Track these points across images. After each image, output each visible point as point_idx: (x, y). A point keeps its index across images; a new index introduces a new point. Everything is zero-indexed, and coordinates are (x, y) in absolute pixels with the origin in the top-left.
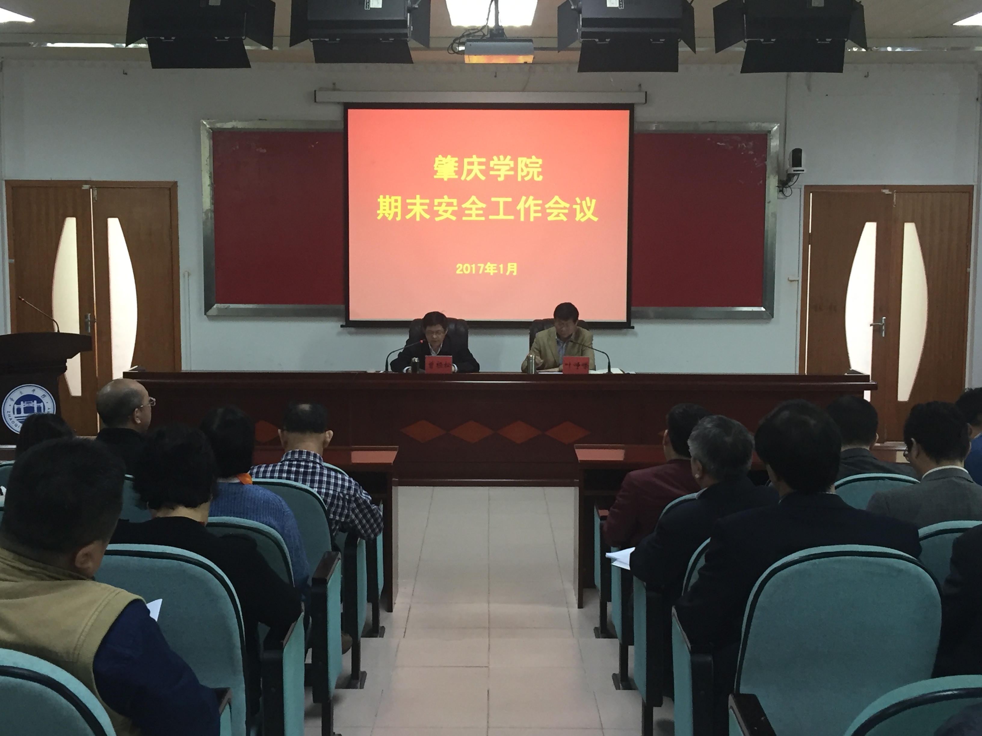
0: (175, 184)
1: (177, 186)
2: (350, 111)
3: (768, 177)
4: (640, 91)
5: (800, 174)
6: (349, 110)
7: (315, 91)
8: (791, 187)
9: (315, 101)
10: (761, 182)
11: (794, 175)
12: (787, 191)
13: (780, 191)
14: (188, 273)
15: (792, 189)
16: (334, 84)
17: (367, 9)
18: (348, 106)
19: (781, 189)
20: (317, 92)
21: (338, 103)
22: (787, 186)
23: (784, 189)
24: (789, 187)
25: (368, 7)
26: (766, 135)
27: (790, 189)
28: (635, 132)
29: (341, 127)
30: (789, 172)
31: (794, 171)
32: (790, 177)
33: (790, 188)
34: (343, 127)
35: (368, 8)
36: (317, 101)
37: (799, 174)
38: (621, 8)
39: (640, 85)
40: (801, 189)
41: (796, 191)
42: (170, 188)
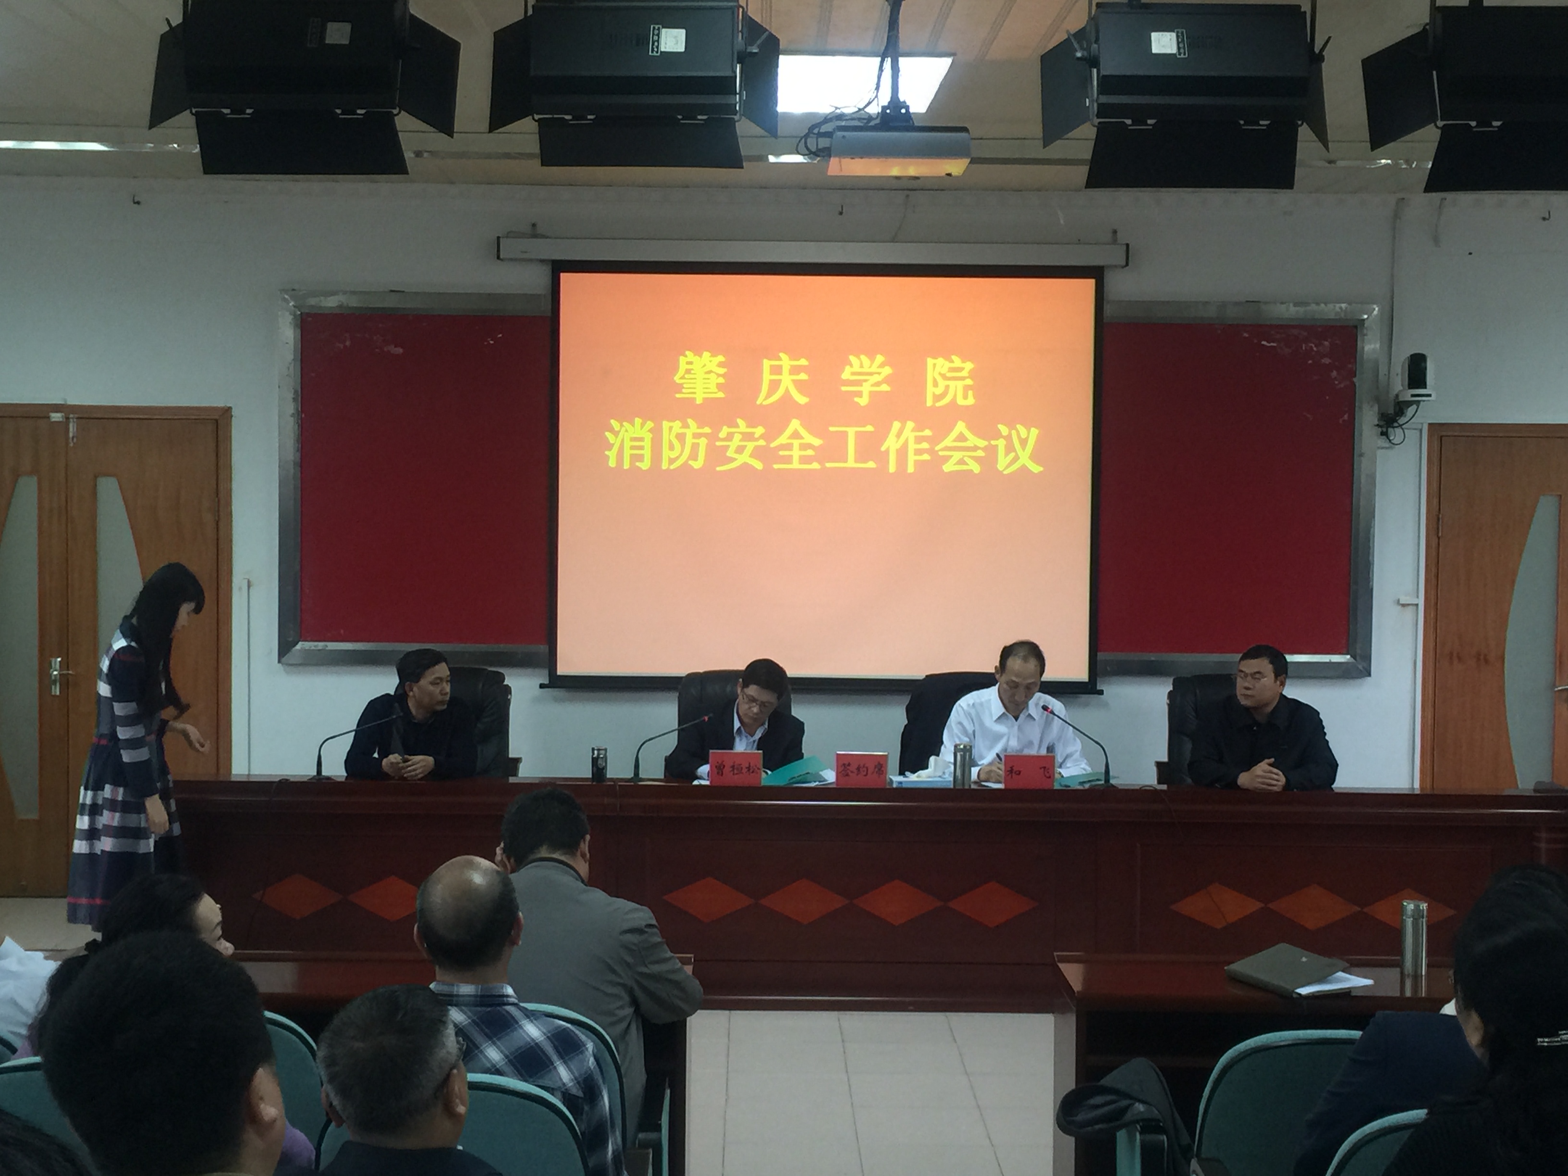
0: (227, 412)
1: (232, 416)
3: (1360, 408)
4: (1115, 241)
5: (1422, 403)
6: (563, 276)
7: (498, 238)
8: (1403, 427)
9: (498, 258)
10: (1346, 417)
11: (1409, 404)
12: (1396, 435)
13: (1382, 434)
14: (249, 582)
15: (1406, 431)
16: (534, 225)
17: (655, 54)
18: (559, 267)
19: (1385, 430)
20: (501, 239)
21: (542, 261)
22: (1396, 424)
23: (1390, 430)
24: (1401, 426)
25: (656, 49)
26: (1356, 327)
27: (1401, 431)
28: (1104, 319)
29: (546, 308)
30: (1401, 399)
31: (1413, 396)
32: (1401, 407)
33: (1402, 429)
34: (549, 307)
35: (657, 52)
36: (501, 257)
37: (1419, 402)
38: (1182, 56)
39: (1115, 232)
40: (1421, 431)
41: (1412, 435)
42: (217, 421)
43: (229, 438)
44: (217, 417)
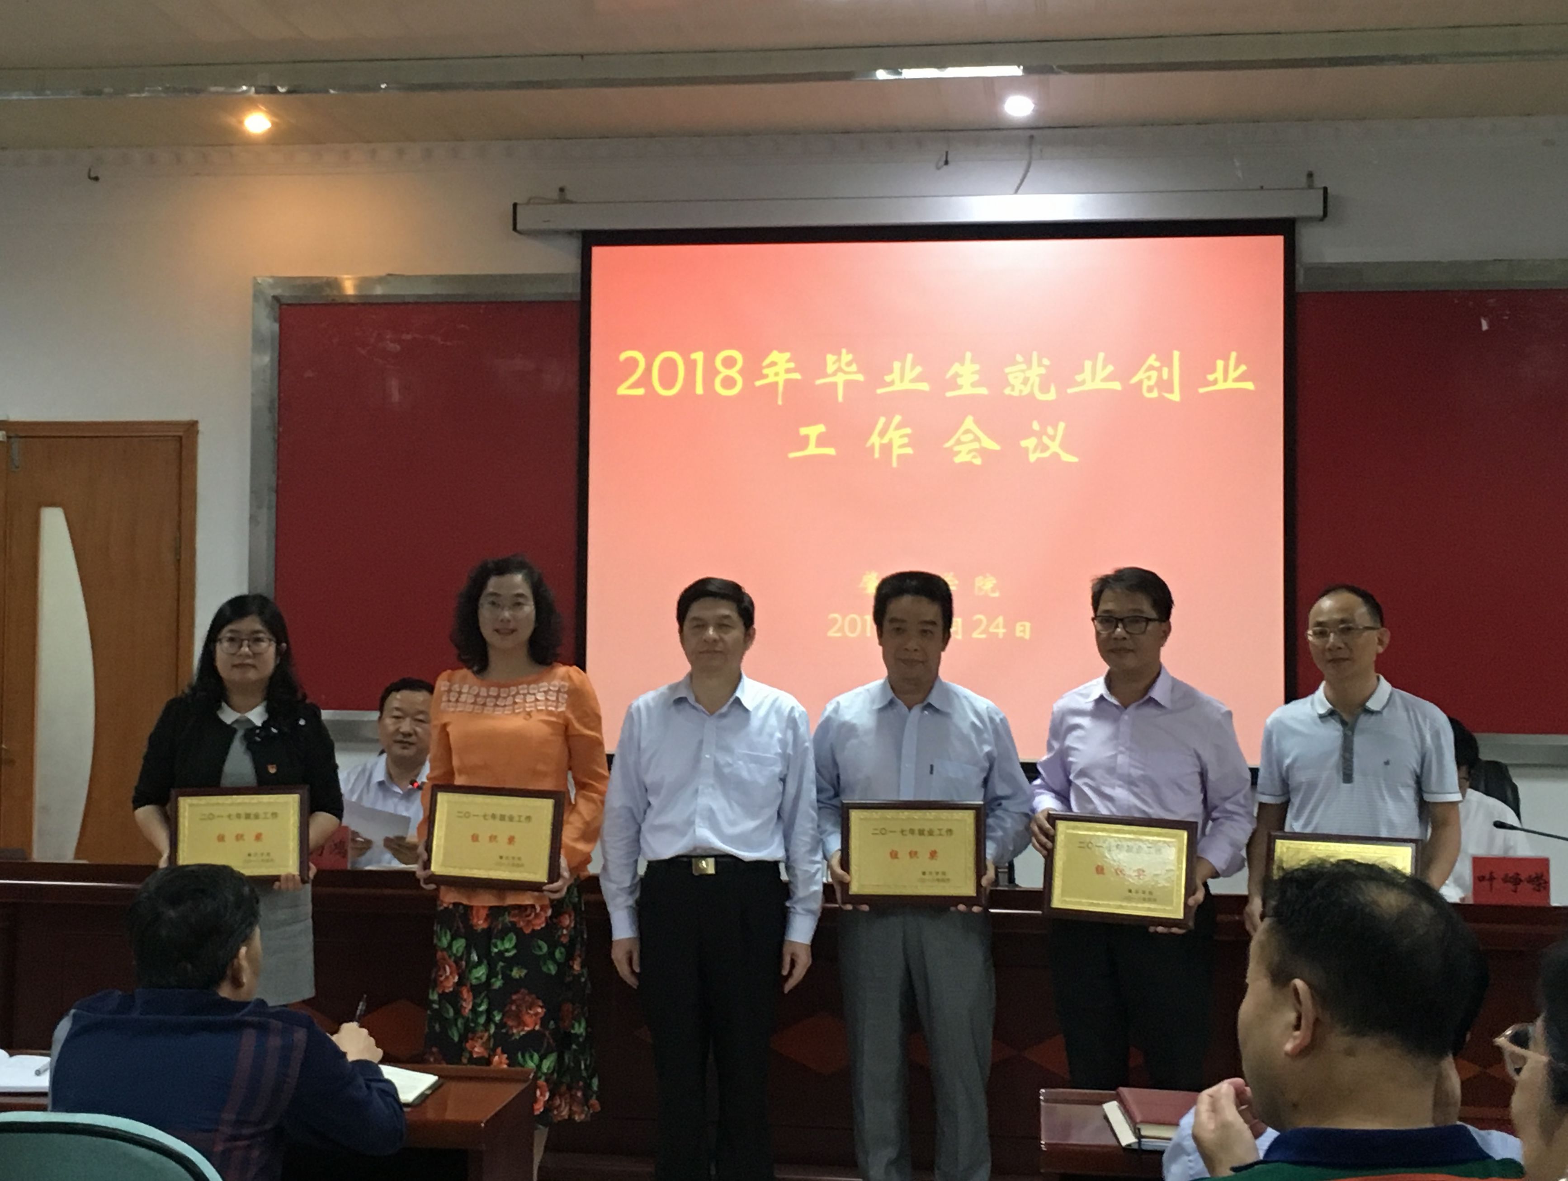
0: (192, 427)
1: (198, 432)
2: (599, 253)
4: (1311, 186)
6: (595, 249)
7: (515, 206)
16: (562, 190)
18: (592, 239)
20: (519, 210)
21: (570, 233)
28: (1298, 289)
29: (574, 289)
34: (578, 290)
36: (519, 227)
39: (1310, 175)
42: (180, 438)
43: (193, 459)
44: (181, 434)
